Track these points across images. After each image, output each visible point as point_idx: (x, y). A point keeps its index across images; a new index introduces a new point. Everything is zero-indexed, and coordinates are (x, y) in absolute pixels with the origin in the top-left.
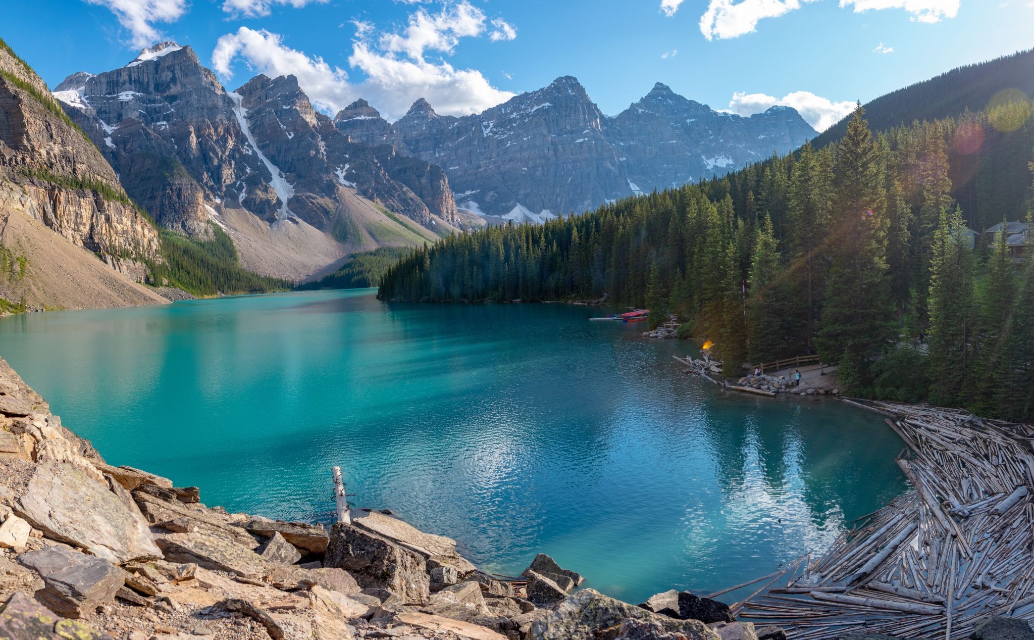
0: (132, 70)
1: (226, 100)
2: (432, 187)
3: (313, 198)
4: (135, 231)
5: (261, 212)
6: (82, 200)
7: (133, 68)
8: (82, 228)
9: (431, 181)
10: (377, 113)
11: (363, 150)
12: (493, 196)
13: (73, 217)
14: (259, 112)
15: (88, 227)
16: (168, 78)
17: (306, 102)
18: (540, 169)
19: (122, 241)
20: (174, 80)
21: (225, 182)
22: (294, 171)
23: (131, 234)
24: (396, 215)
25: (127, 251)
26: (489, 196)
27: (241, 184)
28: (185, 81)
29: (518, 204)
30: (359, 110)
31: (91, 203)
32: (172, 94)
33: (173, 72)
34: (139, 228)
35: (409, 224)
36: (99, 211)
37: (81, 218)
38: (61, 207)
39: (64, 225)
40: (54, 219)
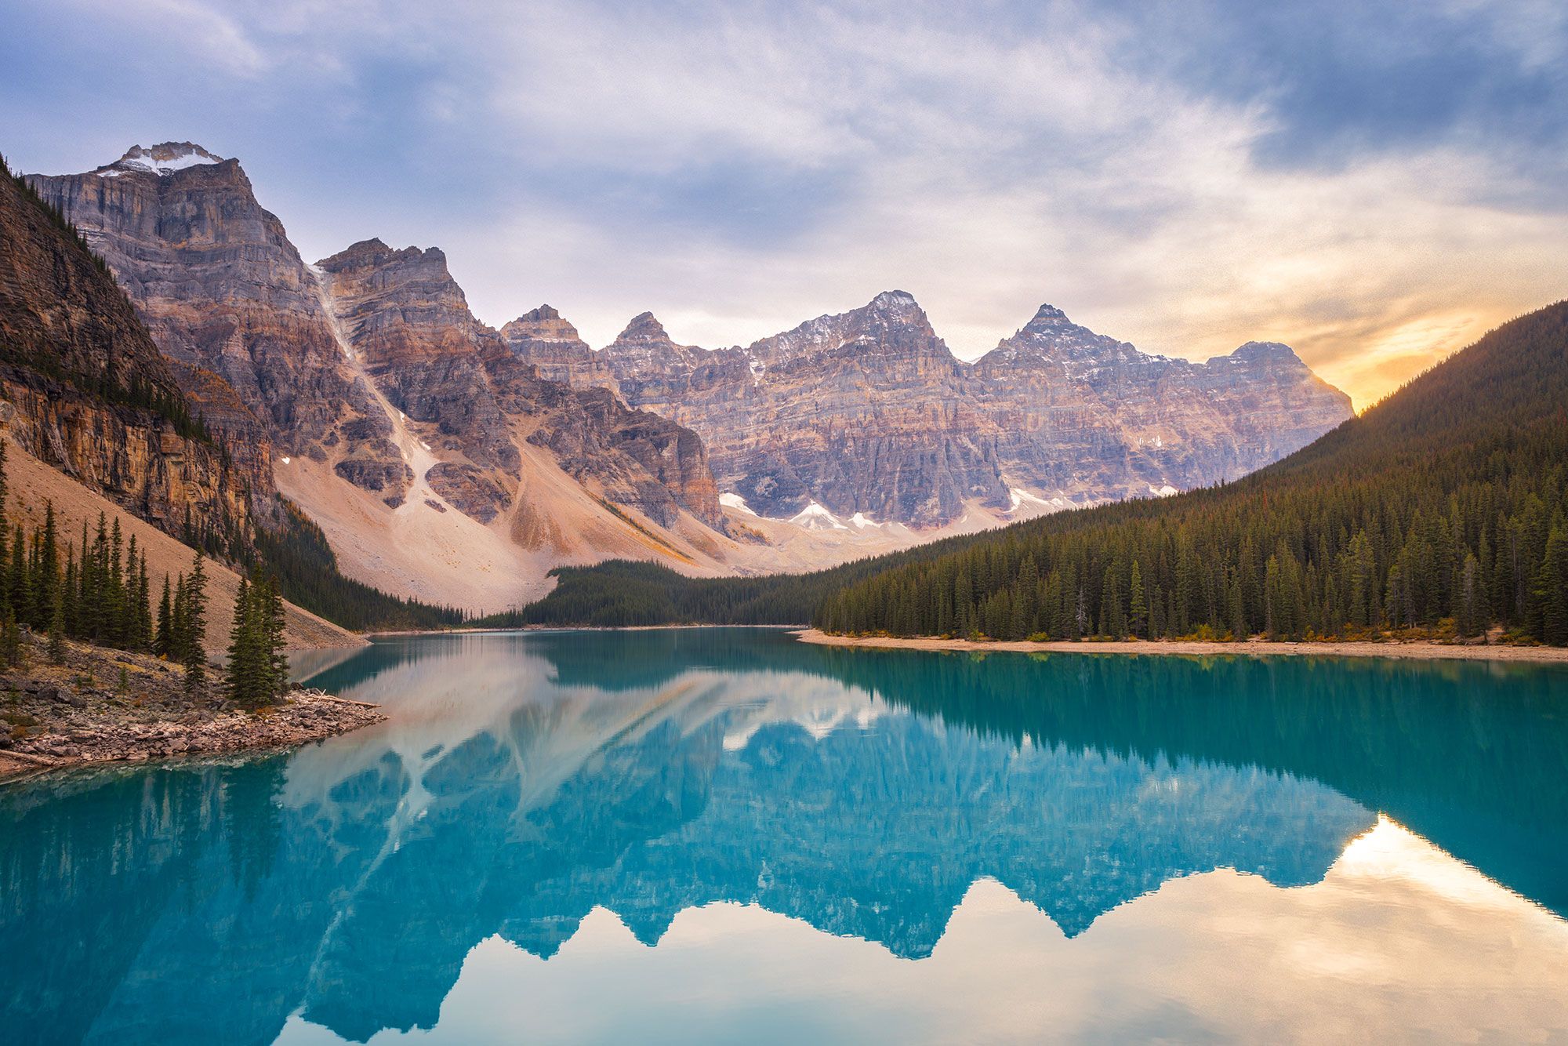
0: (108, 183)
1: (304, 276)
2: (681, 465)
3: (472, 470)
4: (225, 501)
5: (373, 487)
6: (129, 429)
7: (111, 179)
8: (125, 487)
9: (680, 455)
10: (574, 332)
11: (562, 394)
12: (769, 485)
13: (110, 463)
14: (369, 306)
15: (138, 486)
16: (188, 215)
17: (460, 300)
18: (850, 443)
19: (207, 519)
20: (199, 218)
21: (300, 427)
22: (435, 420)
23: (220, 505)
24: (620, 507)
25: (218, 538)
26: (762, 486)
27: (332, 434)
28: (226, 227)
29: (812, 502)
30: (543, 324)
31: (149, 439)
32: (194, 248)
33: (199, 205)
34: (231, 496)
35: (644, 525)
36: (165, 455)
37: (126, 463)
38: (86, 437)
39: (92, 477)
40: (67, 462)
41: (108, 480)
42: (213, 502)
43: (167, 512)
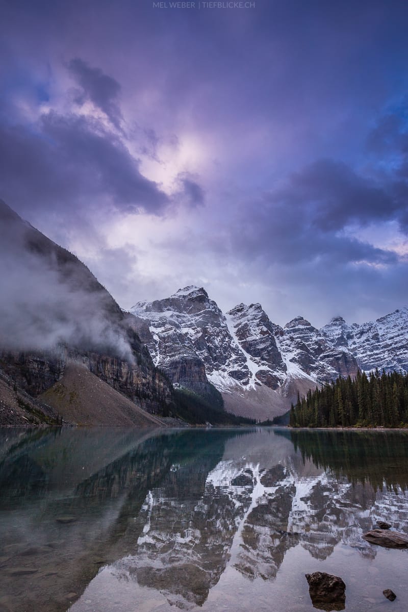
0: (173, 300)
1: (223, 317)
3: (271, 372)
4: (154, 383)
5: (240, 379)
6: (122, 363)
8: (120, 379)
10: (309, 324)
13: (116, 373)
15: (124, 379)
19: (145, 388)
22: (259, 357)
23: (151, 384)
25: (148, 394)
30: (298, 322)
34: (157, 381)
36: (133, 370)
37: (121, 373)
38: (109, 366)
39: (109, 376)
40: (103, 372)
41: (115, 377)
42: (148, 383)
43: (132, 386)
